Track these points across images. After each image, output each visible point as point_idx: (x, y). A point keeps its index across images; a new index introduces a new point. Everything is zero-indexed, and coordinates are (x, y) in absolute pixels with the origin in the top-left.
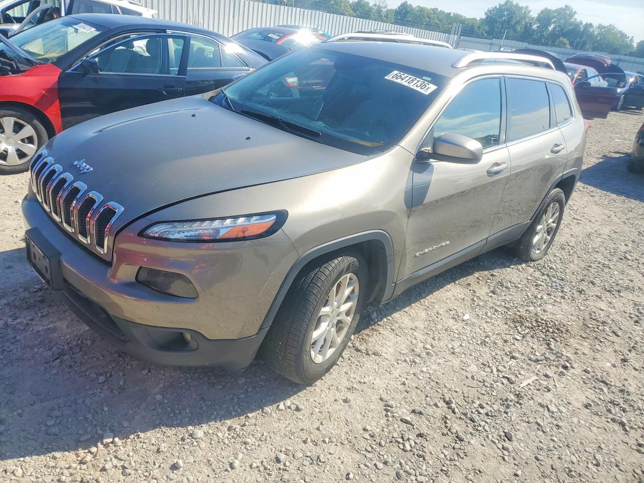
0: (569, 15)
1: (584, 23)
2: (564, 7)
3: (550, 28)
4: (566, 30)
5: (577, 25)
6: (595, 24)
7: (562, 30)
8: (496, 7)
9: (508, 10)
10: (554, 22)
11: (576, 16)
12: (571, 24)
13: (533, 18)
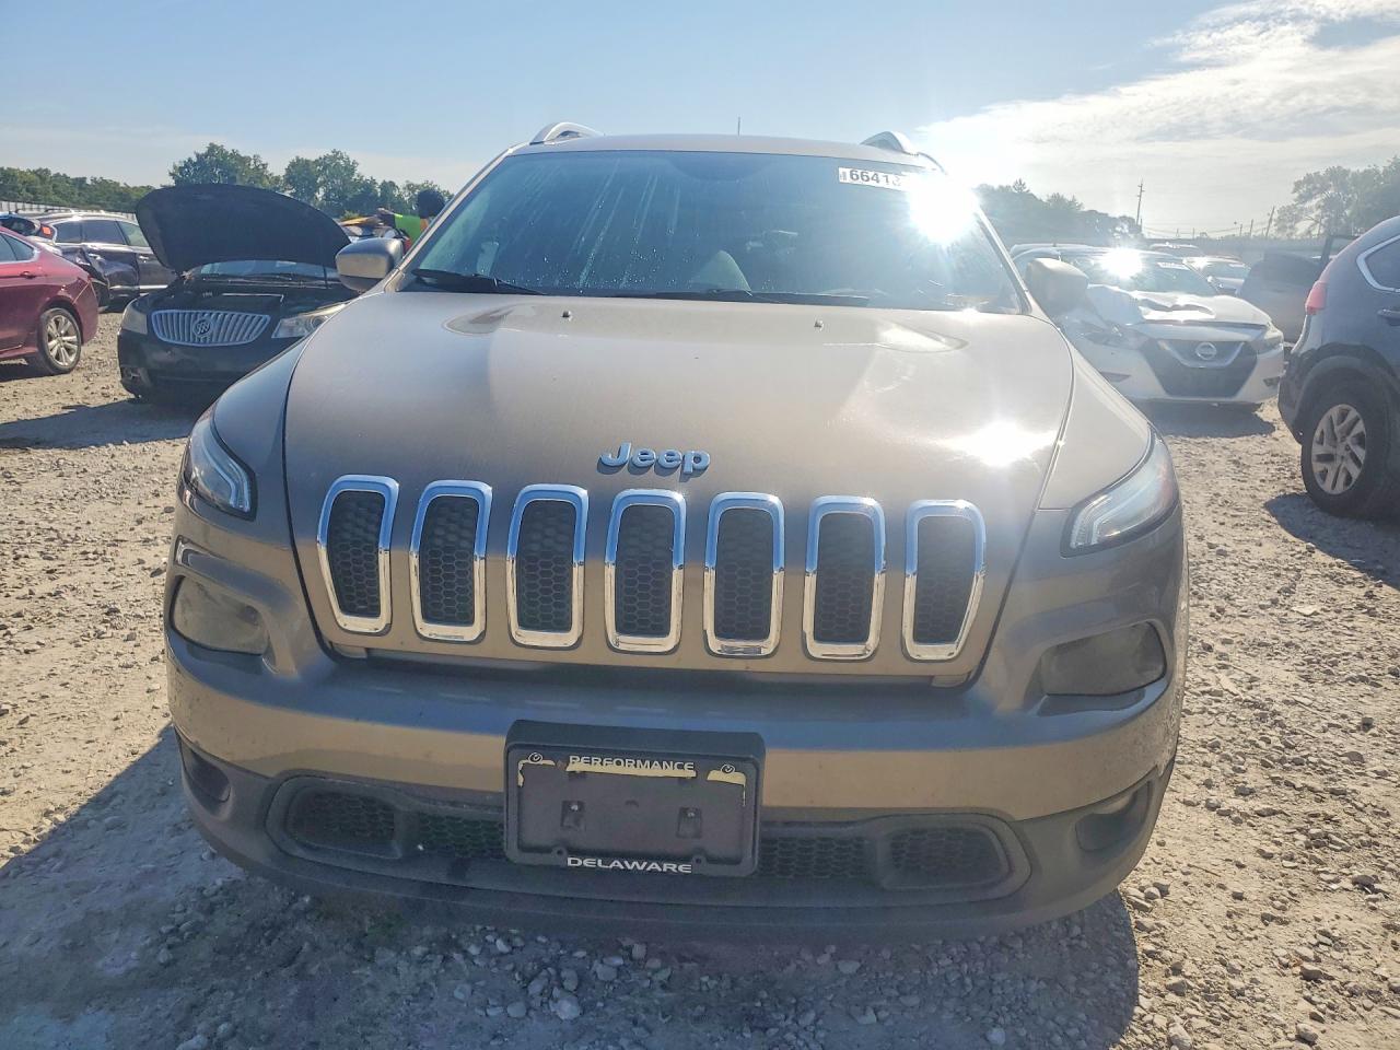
0: (346, 168)
1: (380, 182)
2: (331, 154)
3: (318, 196)
4: (350, 196)
5: (368, 186)
6: (400, 183)
7: (342, 198)
8: (190, 160)
9: (218, 164)
10: (323, 183)
11: (358, 170)
12: (357, 184)
13: (277, 179)
